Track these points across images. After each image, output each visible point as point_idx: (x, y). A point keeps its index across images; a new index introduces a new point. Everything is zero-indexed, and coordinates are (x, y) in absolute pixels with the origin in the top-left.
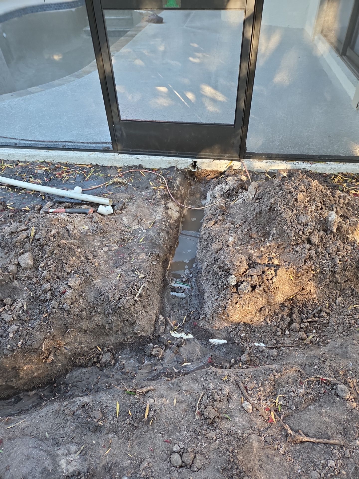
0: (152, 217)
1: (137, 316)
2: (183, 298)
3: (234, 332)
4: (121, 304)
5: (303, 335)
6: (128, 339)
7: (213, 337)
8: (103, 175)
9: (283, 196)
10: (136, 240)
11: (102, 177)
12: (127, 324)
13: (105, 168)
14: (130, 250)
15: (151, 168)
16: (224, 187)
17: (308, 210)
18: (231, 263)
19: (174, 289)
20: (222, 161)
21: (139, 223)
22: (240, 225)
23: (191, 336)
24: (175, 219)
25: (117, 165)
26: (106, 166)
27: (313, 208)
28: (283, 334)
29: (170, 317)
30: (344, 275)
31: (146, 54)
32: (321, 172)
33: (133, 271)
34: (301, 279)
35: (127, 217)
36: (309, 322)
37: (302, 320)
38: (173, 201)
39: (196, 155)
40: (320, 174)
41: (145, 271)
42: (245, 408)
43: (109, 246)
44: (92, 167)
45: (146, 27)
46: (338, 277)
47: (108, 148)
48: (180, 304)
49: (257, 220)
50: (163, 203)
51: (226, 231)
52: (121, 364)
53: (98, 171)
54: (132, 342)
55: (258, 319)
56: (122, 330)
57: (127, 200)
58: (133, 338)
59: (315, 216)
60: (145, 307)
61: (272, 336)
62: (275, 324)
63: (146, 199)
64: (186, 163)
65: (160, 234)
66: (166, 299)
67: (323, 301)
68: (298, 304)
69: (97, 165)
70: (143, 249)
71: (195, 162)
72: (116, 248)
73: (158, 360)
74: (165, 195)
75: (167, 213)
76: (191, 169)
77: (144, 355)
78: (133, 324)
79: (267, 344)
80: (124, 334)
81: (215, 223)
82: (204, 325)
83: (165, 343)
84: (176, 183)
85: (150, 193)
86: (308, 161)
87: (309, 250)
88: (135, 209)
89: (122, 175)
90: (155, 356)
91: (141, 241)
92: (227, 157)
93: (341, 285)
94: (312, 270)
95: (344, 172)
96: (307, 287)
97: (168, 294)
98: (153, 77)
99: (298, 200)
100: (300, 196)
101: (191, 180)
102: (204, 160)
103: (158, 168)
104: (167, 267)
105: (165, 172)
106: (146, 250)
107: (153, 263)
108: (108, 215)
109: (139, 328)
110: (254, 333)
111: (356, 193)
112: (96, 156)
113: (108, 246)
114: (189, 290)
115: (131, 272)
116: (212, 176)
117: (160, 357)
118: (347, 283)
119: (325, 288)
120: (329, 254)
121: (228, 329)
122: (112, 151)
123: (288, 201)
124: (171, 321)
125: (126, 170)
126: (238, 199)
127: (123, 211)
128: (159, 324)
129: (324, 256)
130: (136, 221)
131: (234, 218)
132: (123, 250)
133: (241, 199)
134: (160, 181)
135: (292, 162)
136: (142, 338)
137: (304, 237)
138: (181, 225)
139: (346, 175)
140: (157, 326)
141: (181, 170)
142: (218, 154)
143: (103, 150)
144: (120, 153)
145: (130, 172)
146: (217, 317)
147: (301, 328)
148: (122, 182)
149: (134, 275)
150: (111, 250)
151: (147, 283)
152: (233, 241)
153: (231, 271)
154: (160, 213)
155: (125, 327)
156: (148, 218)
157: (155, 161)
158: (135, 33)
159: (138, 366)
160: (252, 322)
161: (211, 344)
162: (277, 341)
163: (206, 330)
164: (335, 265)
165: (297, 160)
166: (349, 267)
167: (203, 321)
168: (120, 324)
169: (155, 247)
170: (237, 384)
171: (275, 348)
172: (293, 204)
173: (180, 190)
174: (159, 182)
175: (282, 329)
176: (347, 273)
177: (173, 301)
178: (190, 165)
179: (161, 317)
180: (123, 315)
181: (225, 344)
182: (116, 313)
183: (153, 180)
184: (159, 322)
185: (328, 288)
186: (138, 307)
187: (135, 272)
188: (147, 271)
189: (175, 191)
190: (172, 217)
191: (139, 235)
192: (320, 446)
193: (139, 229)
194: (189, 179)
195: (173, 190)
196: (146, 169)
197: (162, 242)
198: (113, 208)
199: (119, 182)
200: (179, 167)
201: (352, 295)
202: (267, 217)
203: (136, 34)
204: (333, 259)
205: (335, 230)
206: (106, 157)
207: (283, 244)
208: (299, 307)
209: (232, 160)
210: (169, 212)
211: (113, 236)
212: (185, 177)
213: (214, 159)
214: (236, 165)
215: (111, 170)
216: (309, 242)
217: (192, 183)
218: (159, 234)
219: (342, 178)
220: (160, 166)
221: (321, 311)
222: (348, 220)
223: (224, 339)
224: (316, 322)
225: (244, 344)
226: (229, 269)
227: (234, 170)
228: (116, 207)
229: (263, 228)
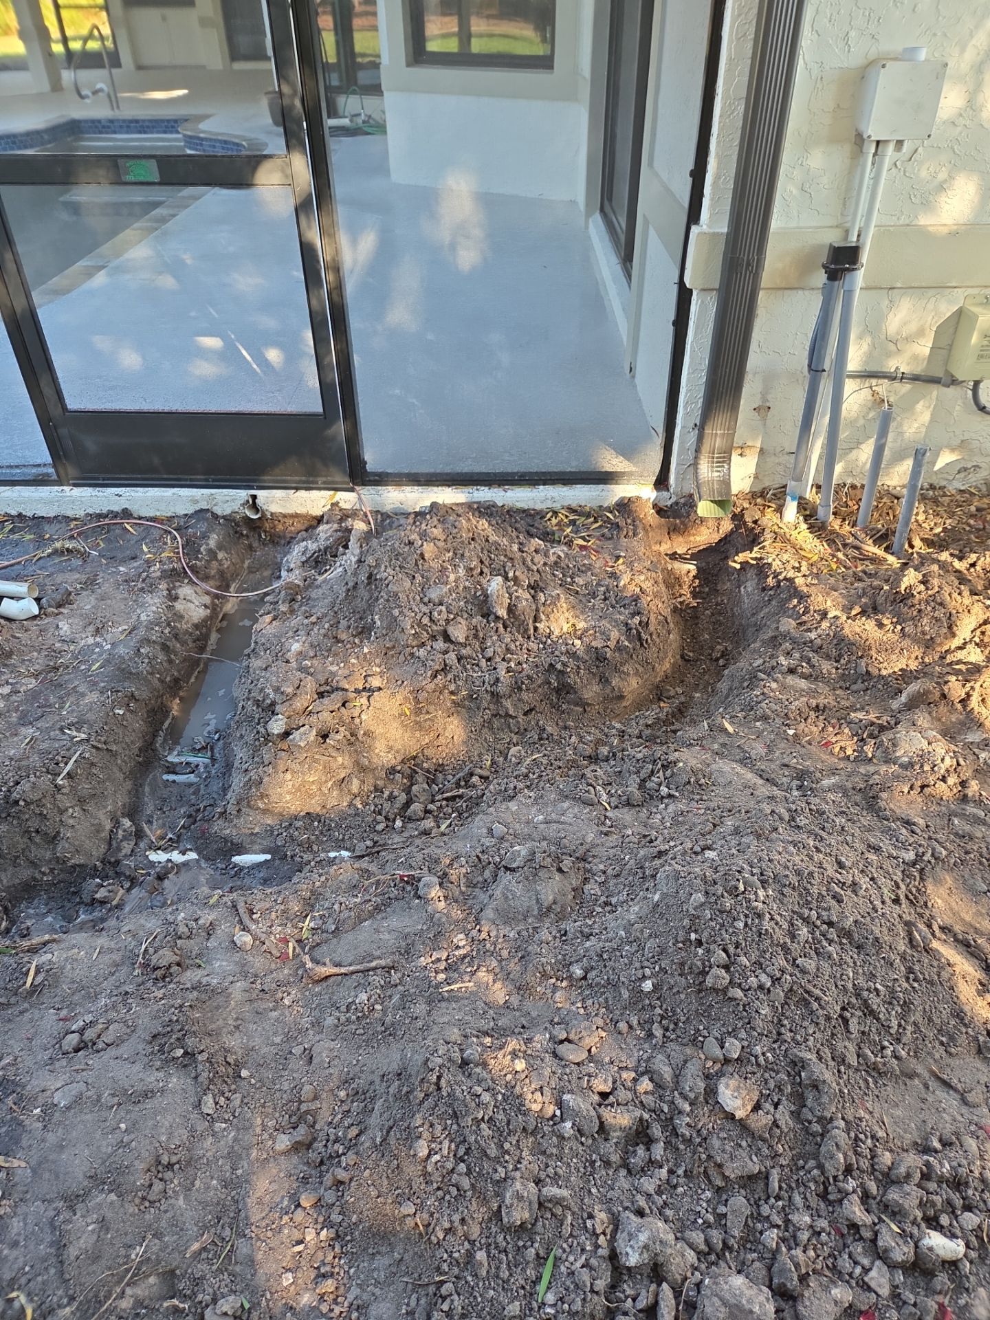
0: (131, 618)
1: (61, 821)
2: (190, 785)
3: (285, 834)
4: (18, 793)
5: (429, 823)
6: (44, 874)
7: (240, 849)
8: (32, 536)
9: (393, 549)
10: (83, 667)
11: (30, 540)
12: (38, 839)
13: (38, 520)
14: (65, 688)
15: (152, 515)
16: (309, 546)
17: (448, 577)
18: (277, 690)
19: (172, 769)
20: (315, 493)
21: (97, 631)
22: (318, 618)
23: (192, 855)
24: (196, 621)
25: (70, 514)
26: (43, 517)
27: (462, 571)
28: (390, 828)
29: (150, 822)
30: (520, 700)
31: (189, 262)
32: (526, 508)
33: (61, 729)
34: (428, 712)
35: (70, 621)
36: (447, 799)
37: (433, 796)
38: (194, 583)
39: (255, 481)
40: (524, 511)
41: (91, 726)
42: (237, 942)
43: (16, 683)
44: (6, 521)
45: (206, 197)
46: (508, 704)
47: (48, 475)
48: (181, 798)
49: (350, 603)
50: (163, 586)
51: (290, 634)
52: (23, 926)
53: (21, 529)
54: (53, 880)
55: (336, 801)
56: (28, 853)
57: (79, 586)
58: (56, 872)
59: (465, 588)
60: (82, 801)
61: (365, 835)
62: (372, 809)
63: (126, 581)
64: (233, 500)
65: (142, 650)
66: (147, 789)
67: (480, 755)
68: (425, 765)
69: (20, 515)
70: (96, 684)
71: (254, 497)
72: (31, 686)
73: (110, 910)
74: (174, 569)
75: (170, 608)
76: (248, 513)
77: (79, 903)
78: (53, 839)
79: (354, 850)
80: (33, 864)
81: (274, 619)
82: (221, 830)
83: (128, 873)
84: (208, 545)
85: (136, 568)
86: (499, 486)
87: (445, 652)
88: (93, 602)
89: (79, 534)
90: (103, 902)
91: (94, 668)
92: (324, 483)
93: (518, 722)
94: (452, 693)
95: (574, 505)
96: (445, 729)
97: (155, 778)
98: (193, 314)
99: (427, 556)
100: (429, 549)
101: (252, 540)
102: (275, 491)
103: (169, 514)
104: (162, 723)
105: (185, 523)
106: (102, 685)
107: (117, 711)
108: (26, 620)
109: (67, 846)
110: (328, 833)
111: (585, 543)
112: (15, 495)
113: (11, 684)
114: (206, 767)
115: (57, 732)
116: (298, 526)
117: (114, 903)
118: (530, 717)
119: (486, 730)
120: (489, 660)
121: (272, 832)
122: (55, 481)
123: (404, 559)
124: (151, 830)
125: (90, 523)
126: (335, 569)
127: (62, 610)
128: (120, 837)
129: (478, 665)
130: (91, 629)
131: (314, 606)
132: (47, 689)
133: (341, 569)
134: (169, 541)
135: (466, 489)
136: (78, 869)
137: (435, 628)
138: (214, 636)
139: (576, 511)
140: (114, 843)
141: (224, 517)
142: (304, 478)
143: (34, 481)
144: (76, 485)
145: (99, 526)
146: (249, 806)
147: (427, 812)
148: (74, 547)
149: (64, 737)
150: (19, 692)
151: (94, 750)
152: (299, 650)
153: (278, 708)
154: (152, 606)
155: (33, 848)
156: (121, 619)
157: (160, 499)
158: (171, 212)
159: (61, 927)
160: (325, 811)
161: (235, 865)
162: (376, 842)
163: (225, 840)
164: (498, 680)
165: (477, 485)
166: (526, 682)
167: (220, 822)
168: (22, 842)
169: (128, 678)
170: (234, 906)
171: (368, 855)
172: (416, 564)
173: (217, 560)
174: (166, 543)
175: (387, 818)
176: (525, 696)
177: (165, 793)
178: (243, 505)
179: (127, 823)
180: (27, 820)
181: (266, 861)
182: (9, 815)
183: (152, 542)
184: (120, 832)
185: (491, 729)
186: (64, 801)
187: (67, 731)
188: (96, 727)
189: (201, 561)
190: (186, 616)
191: (94, 656)
192: (354, 977)
193: (98, 645)
194: (247, 536)
195: (197, 558)
196: (140, 518)
197: (144, 667)
198: (38, 604)
199: (68, 550)
200: (219, 511)
201: (541, 739)
202: (366, 596)
203: (174, 216)
204: (495, 669)
205: (502, 613)
206: (42, 495)
207: (394, 647)
208: (428, 771)
209: (336, 490)
210: (178, 606)
211: (27, 663)
212: (236, 532)
213: (297, 489)
214: (347, 499)
215: (53, 525)
216: (447, 638)
217: (255, 544)
218: (139, 650)
219: (567, 517)
220: (173, 510)
221: (472, 775)
222: (542, 594)
223: (264, 852)
224: (461, 797)
225: (305, 856)
226: (273, 704)
227: (341, 510)
228: (44, 601)
229: (361, 619)
